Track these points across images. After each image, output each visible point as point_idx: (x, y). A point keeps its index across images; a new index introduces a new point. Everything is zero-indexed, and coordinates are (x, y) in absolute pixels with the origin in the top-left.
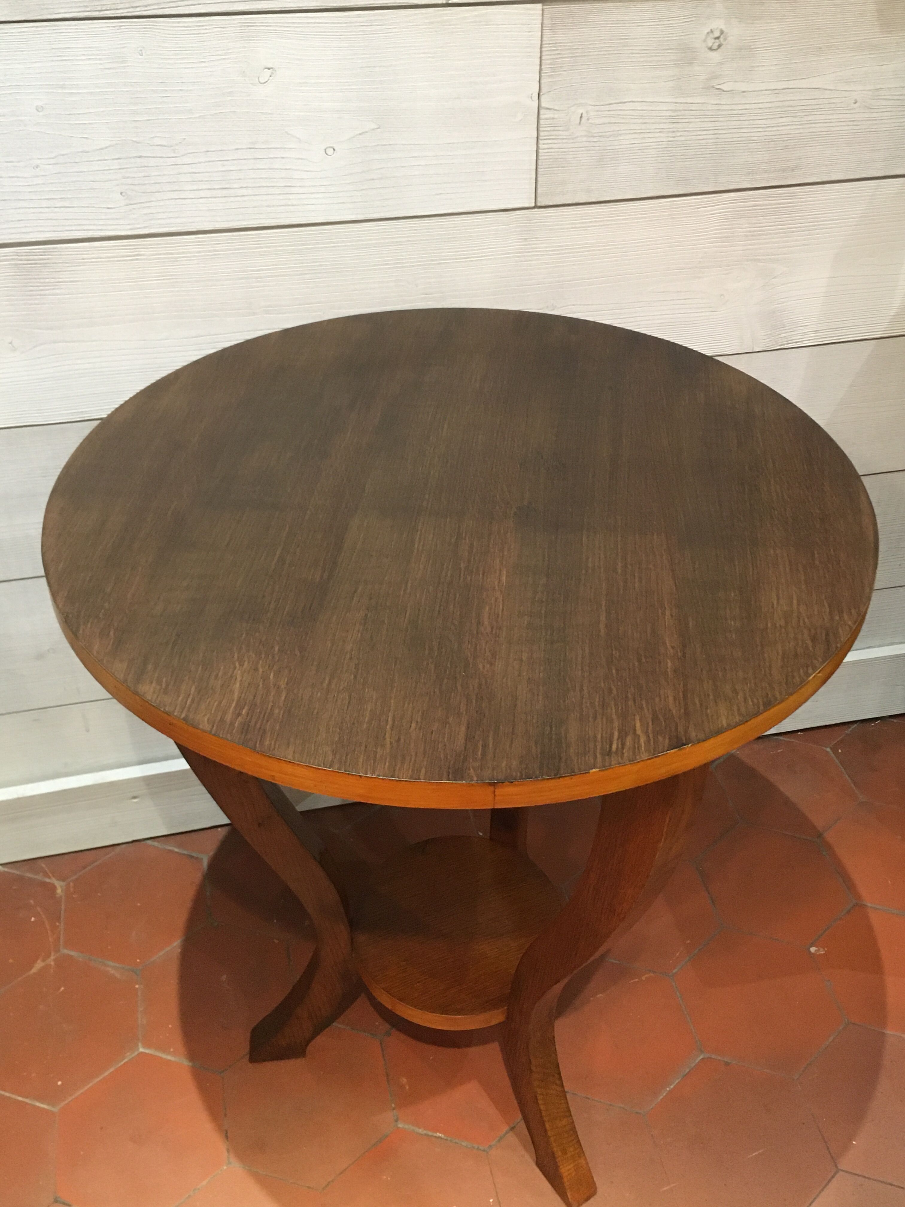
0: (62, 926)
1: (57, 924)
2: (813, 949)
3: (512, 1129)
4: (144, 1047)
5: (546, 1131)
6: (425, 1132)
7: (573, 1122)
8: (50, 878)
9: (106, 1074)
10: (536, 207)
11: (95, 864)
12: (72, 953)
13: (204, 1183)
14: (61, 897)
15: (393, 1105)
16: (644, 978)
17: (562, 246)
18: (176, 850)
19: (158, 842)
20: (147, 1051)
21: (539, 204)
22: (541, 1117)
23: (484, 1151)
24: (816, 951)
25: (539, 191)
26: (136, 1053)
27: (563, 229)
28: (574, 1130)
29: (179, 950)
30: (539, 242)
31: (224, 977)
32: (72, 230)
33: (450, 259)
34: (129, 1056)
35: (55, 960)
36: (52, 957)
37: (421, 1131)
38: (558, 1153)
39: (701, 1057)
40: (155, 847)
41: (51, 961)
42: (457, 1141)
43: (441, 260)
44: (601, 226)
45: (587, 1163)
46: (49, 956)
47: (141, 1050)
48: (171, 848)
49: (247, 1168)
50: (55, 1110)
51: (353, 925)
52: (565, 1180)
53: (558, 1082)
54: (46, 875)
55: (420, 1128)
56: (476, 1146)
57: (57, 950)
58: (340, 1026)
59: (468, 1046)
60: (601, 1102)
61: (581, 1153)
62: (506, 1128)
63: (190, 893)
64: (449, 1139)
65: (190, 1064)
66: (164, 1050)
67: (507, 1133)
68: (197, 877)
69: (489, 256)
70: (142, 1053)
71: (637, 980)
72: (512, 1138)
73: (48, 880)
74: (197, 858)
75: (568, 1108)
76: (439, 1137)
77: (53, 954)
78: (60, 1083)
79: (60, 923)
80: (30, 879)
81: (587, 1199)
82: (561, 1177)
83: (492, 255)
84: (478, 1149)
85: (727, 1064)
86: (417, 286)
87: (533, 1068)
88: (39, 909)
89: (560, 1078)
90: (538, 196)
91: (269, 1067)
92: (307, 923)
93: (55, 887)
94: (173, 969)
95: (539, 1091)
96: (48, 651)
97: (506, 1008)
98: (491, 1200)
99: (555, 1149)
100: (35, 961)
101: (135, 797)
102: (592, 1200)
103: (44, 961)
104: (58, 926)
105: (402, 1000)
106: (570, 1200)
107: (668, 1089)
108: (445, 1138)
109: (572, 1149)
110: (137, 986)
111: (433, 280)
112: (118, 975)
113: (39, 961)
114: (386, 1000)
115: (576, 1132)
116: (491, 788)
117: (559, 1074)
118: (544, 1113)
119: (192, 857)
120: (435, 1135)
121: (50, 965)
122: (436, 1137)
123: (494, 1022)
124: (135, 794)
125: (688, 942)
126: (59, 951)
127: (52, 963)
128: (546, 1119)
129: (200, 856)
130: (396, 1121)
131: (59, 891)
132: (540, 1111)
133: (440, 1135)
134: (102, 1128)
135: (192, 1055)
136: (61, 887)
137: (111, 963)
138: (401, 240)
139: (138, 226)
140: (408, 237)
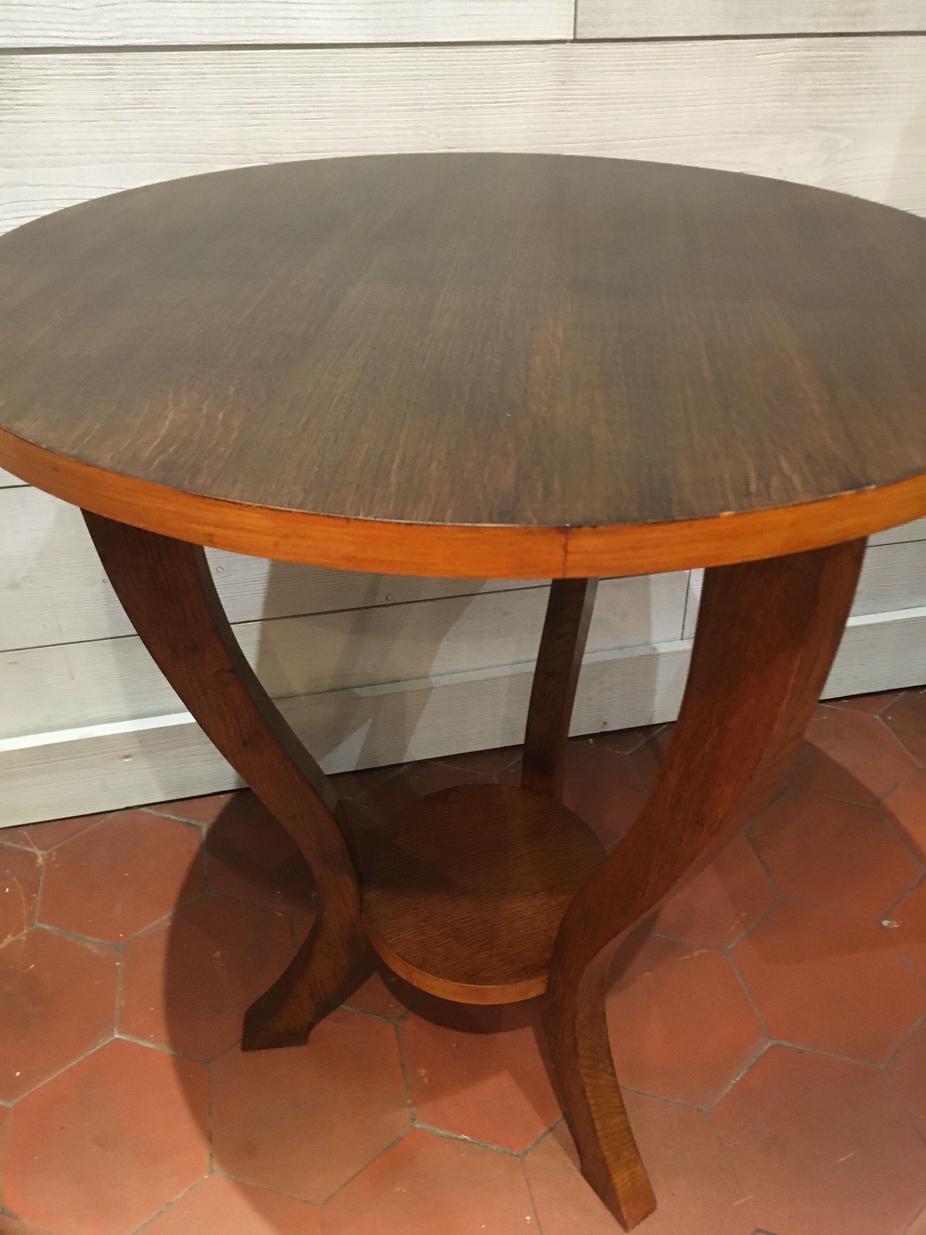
0: (39, 898)
1: (34, 895)
2: (885, 923)
3: (551, 1130)
4: (120, 1032)
5: (594, 1129)
6: (447, 1133)
7: (627, 1121)
8: (31, 846)
9: (73, 1063)
10: (575, 41)
11: (83, 832)
12: (47, 927)
13: (180, 1195)
14: (41, 866)
15: (410, 1102)
16: (696, 954)
17: (605, 94)
18: (173, 817)
19: (153, 809)
20: (123, 1037)
21: (579, 37)
22: (590, 1112)
23: (518, 1156)
24: (890, 924)
25: (579, 20)
26: (110, 1040)
27: (606, 71)
28: (628, 1129)
29: (169, 924)
30: (578, 87)
31: (218, 954)
32: (32, 37)
33: (476, 103)
34: (103, 1042)
35: (27, 935)
36: (25, 932)
37: (442, 1132)
38: (610, 1160)
39: (769, 1044)
40: (150, 814)
41: (22, 936)
42: (486, 1144)
43: (466, 103)
44: (649, 70)
45: (645, 1171)
46: (20, 930)
47: (117, 1036)
48: (168, 816)
49: (233, 1177)
50: (10, 1105)
51: (362, 880)
52: (619, 1192)
53: (610, 1070)
54: (27, 844)
55: (441, 1129)
56: (508, 1150)
57: (31, 924)
58: (347, 1008)
59: (498, 1030)
60: (655, 1097)
61: (637, 1159)
62: (543, 1129)
63: (186, 861)
64: (477, 1142)
65: (173, 1053)
66: (144, 1037)
67: (545, 1134)
68: (194, 846)
69: (521, 101)
70: (117, 1038)
71: (688, 957)
72: (551, 1141)
73: (28, 849)
74: (195, 826)
75: (622, 1102)
76: (465, 1140)
77: (25, 927)
78: (18, 1074)
79: (37, 894)
80: (9, 848)
81: (645, 1216)
82: (613, 1190)
83: (525, 101)
84: (511, 1154)
85: (801, 1052)
86: (439, 137)
87: (581, 1053)
88: (15, 879)
89: (612, 1066)
90: (578, 25)
91: (265, 1055)
92: (314, 894)
93: (36, 857)
94: (160, 944)
95: (587, 1080)
96: (23, 579)
97: (546, 976)
98: (528, 1218)
99: (606, 1154)
100: (5, 936)
101: (126, 757)
102: (650, 1217)
103: (14, 935)
104: (35, 897)
105: (420, 967)
106: (625, 1217)
107: (734, 1082)
108: (472, 1140)
109: (626, 1154)
110: (118, 964)
111: (457, 130)
112: (96, 951)
113: (9, 936)
114: (400, 969)
115: (631, 1133)
116: (562, 539)
117: (611, 1059)
118: (593, 1109)
119: (189, 824)
120: (459, 1137)
121: (22, 940)
122: (461, 1140)
123: (532, 994)
124: (127, 753)
125: (744, 914)
126: (33, 924)
127: (24, 938)
128: (594, 1115)
129: (199, 824)
130: (413, 1120)
131: (40, 861)
132: (588, 1107)
133: (466, 1137)
134: (62, 1128)
135: (175, 1042)
136: (43, 856)
137: (90, 939)
138: (420, 73)
139: (110, 35)
140: (428, 69)
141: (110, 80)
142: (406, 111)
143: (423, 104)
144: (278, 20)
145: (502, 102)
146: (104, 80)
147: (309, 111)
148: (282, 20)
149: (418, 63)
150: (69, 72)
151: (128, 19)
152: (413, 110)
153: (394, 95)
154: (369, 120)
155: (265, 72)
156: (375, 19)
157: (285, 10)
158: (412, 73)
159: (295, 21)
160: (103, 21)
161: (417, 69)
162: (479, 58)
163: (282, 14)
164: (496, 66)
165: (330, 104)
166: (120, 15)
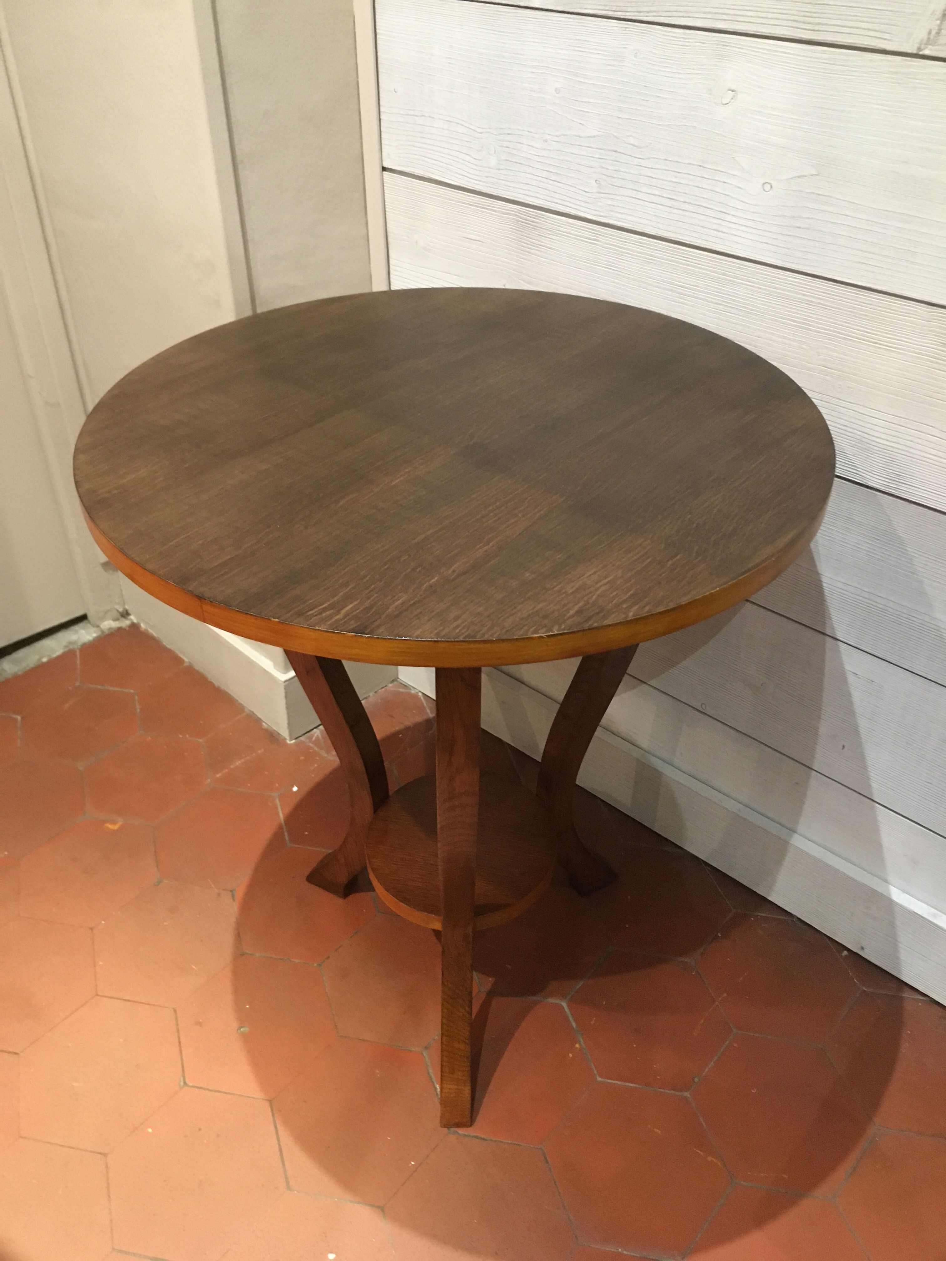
16: (710, 1159)
71: (702, 1154)
76: (436, 1088)
98: (413, 1163)
107: (620, 1250)
125: (784, 1176)
138: (813, 300)
139: (601, 214)
140: (820, 299)
141: (595, 244)
142: (795, 326)
143: (810, 325)
144: (712, 231)
145: (880, 344)
146: (591, 243)
147: (720, 304)
148: (715, 232)
149: (812, 291)
150: (572, 232)
151: (614, 206)
152: (799, 327)
153: (788, 311)
154: (765, 325)
155: (694, 267)
156: (784, 248)
157: (719, 224)
158: (807, 298)
159: (724, 235)
160: (600, 204)
161: (811, 296)
162: (867, 302)
163: (715, 227)
164: (882, 312)
165: (736, 303)
166: (610, 202)
